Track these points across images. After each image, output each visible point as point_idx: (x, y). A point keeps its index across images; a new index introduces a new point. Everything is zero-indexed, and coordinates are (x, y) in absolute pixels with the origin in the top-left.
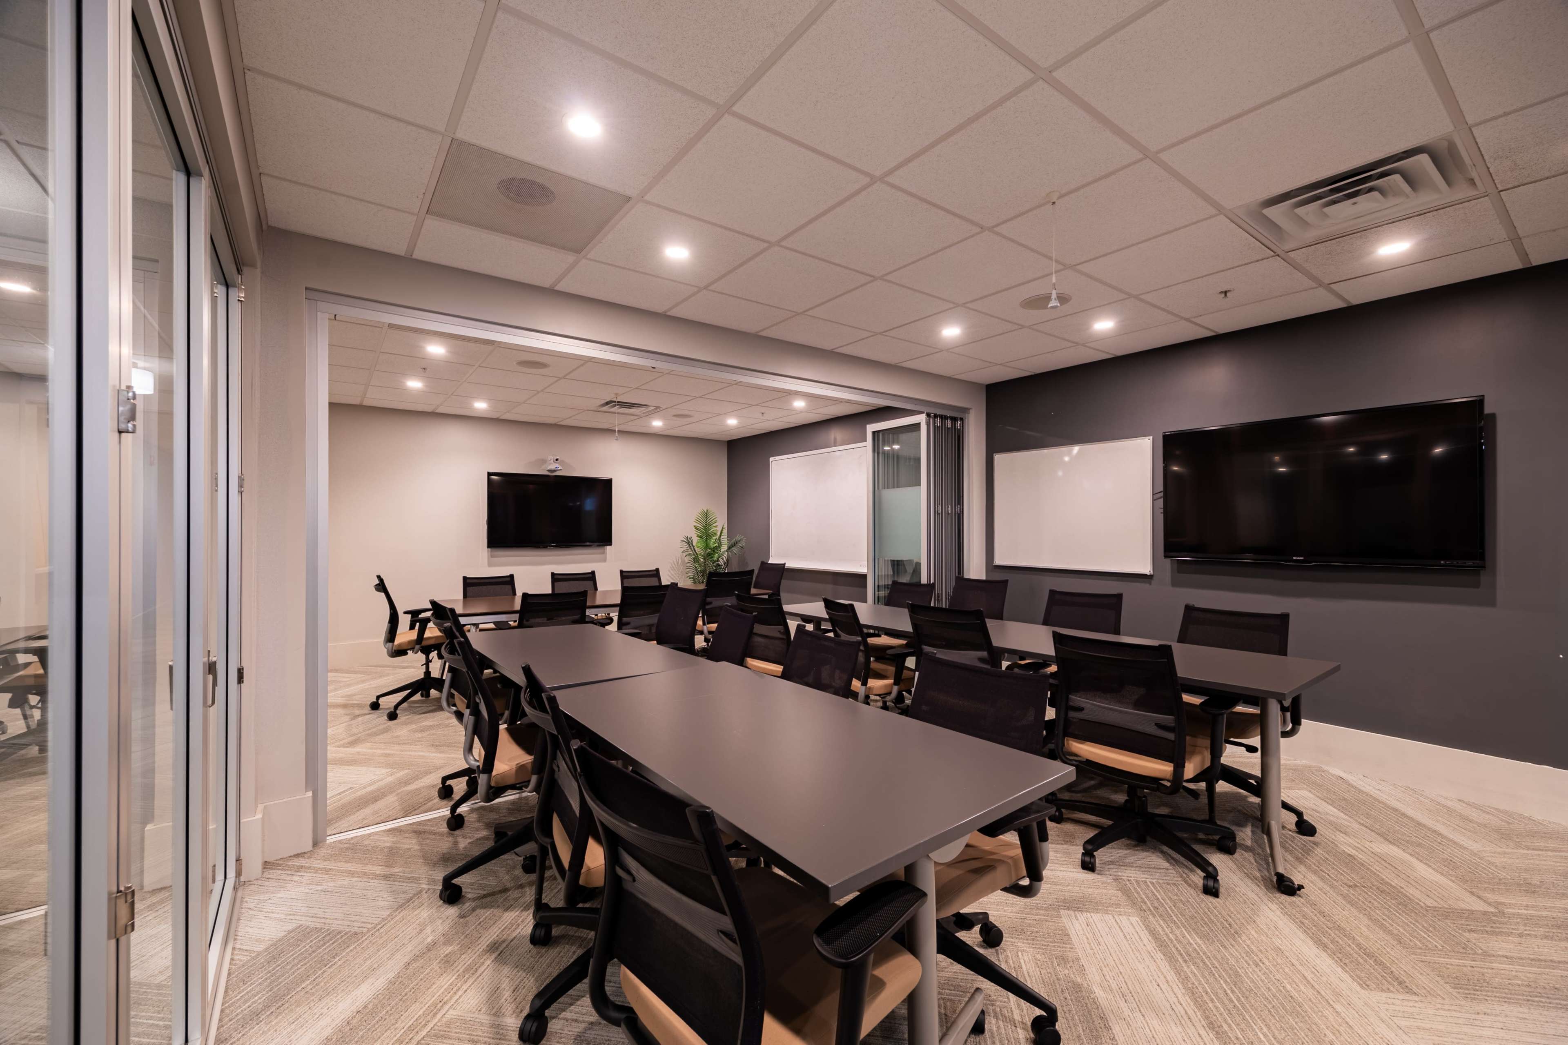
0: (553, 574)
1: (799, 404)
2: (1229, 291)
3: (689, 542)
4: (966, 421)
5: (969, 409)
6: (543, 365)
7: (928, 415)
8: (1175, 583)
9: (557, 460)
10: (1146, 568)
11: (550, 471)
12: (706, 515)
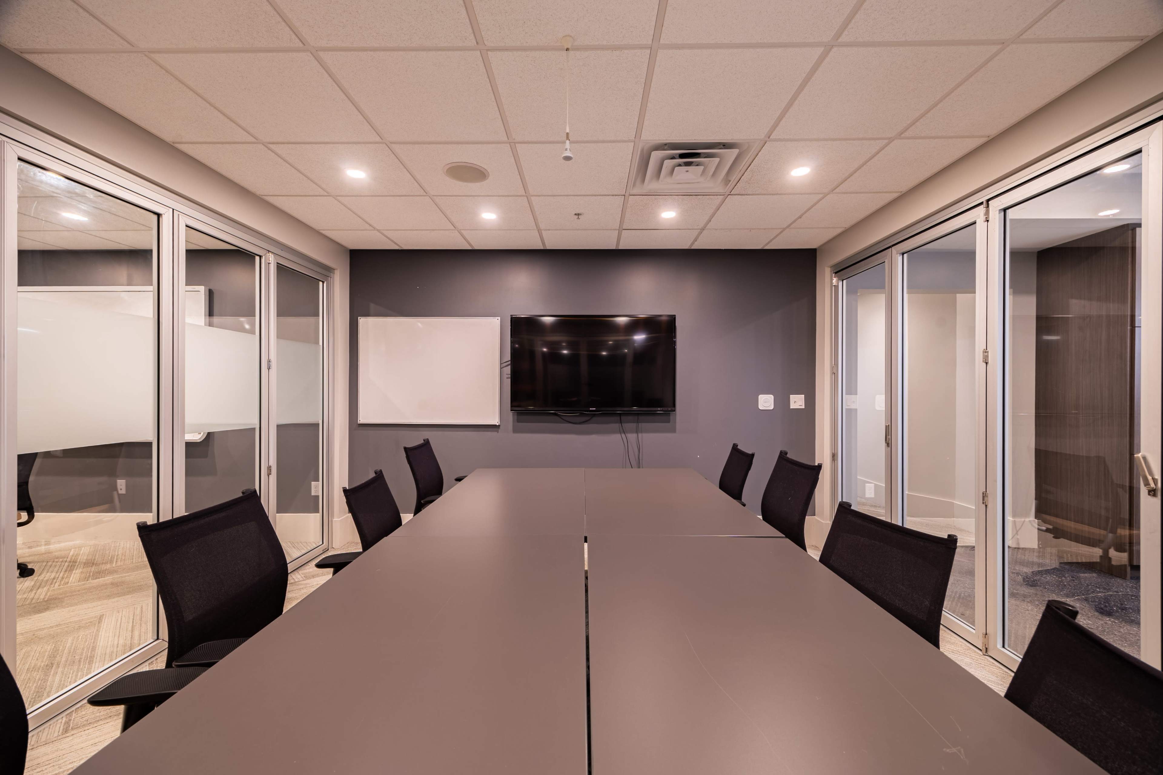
2: (581, 214)
5: (335, 270)
8: (515, 430)
10: (496, 421)
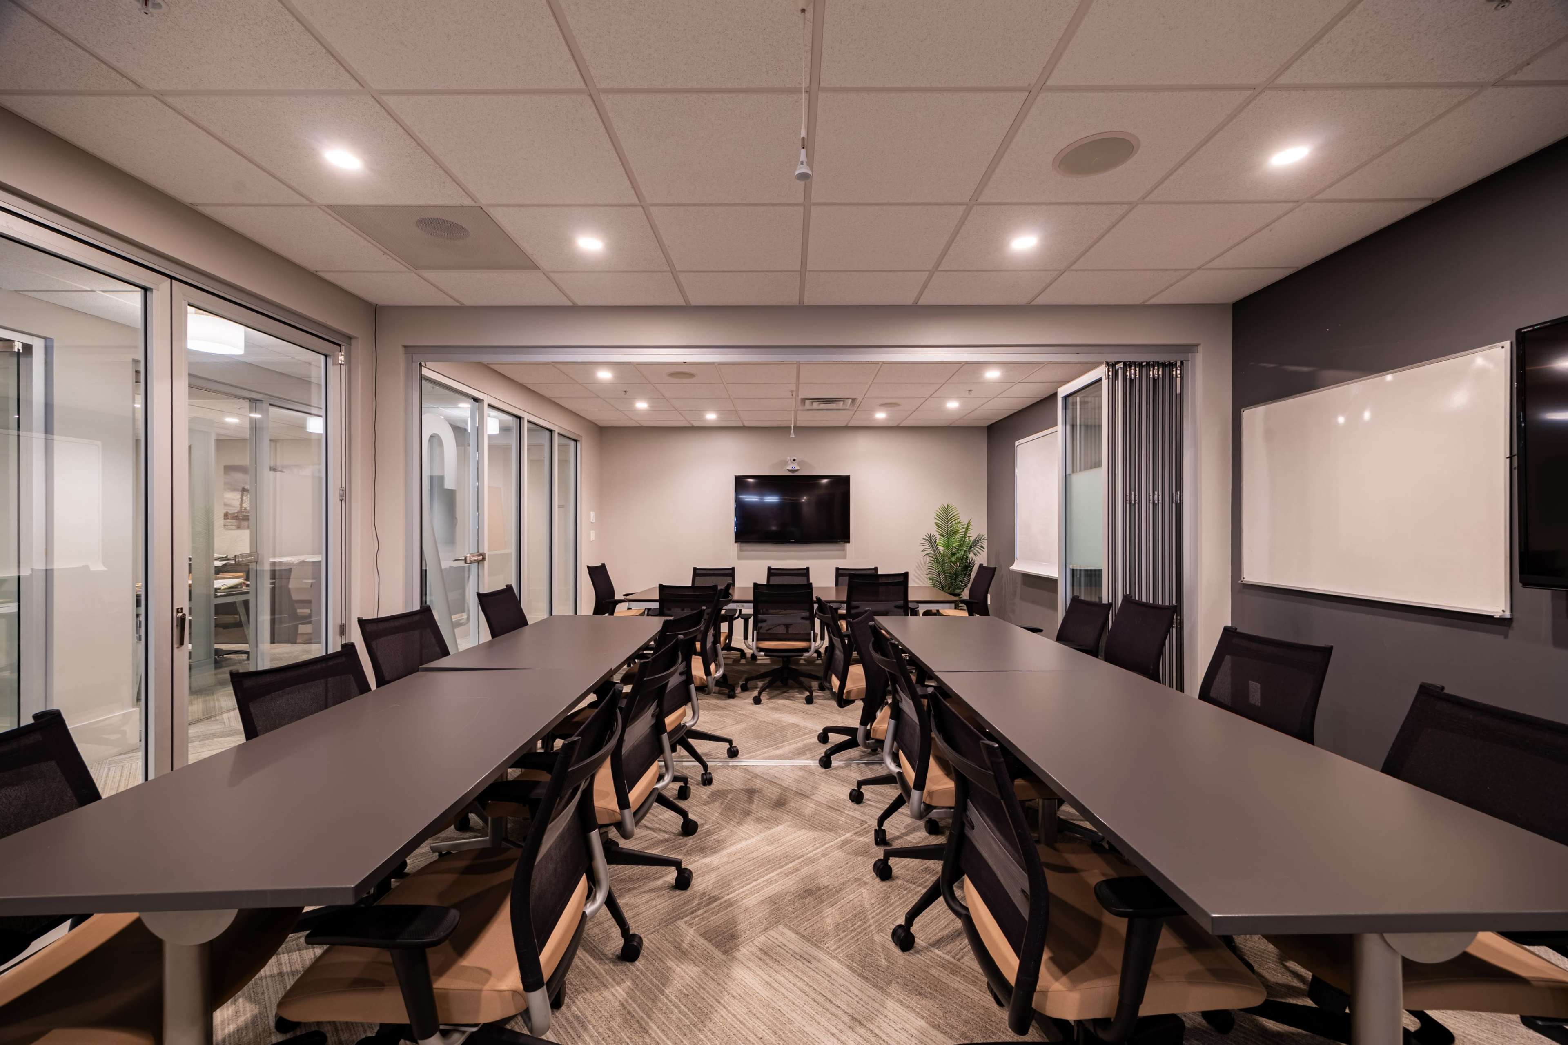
0: (769, 569)
1: (993, 375)
3: (931, 540)
4: (1188, 366)
5: (1197, 345)
6: (690, 375)
7: (1111, 365)
9: (794, 460)
11: (790, 471)
12: (946, 510)
